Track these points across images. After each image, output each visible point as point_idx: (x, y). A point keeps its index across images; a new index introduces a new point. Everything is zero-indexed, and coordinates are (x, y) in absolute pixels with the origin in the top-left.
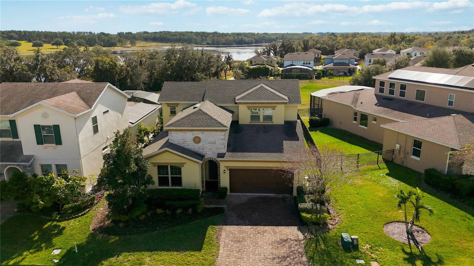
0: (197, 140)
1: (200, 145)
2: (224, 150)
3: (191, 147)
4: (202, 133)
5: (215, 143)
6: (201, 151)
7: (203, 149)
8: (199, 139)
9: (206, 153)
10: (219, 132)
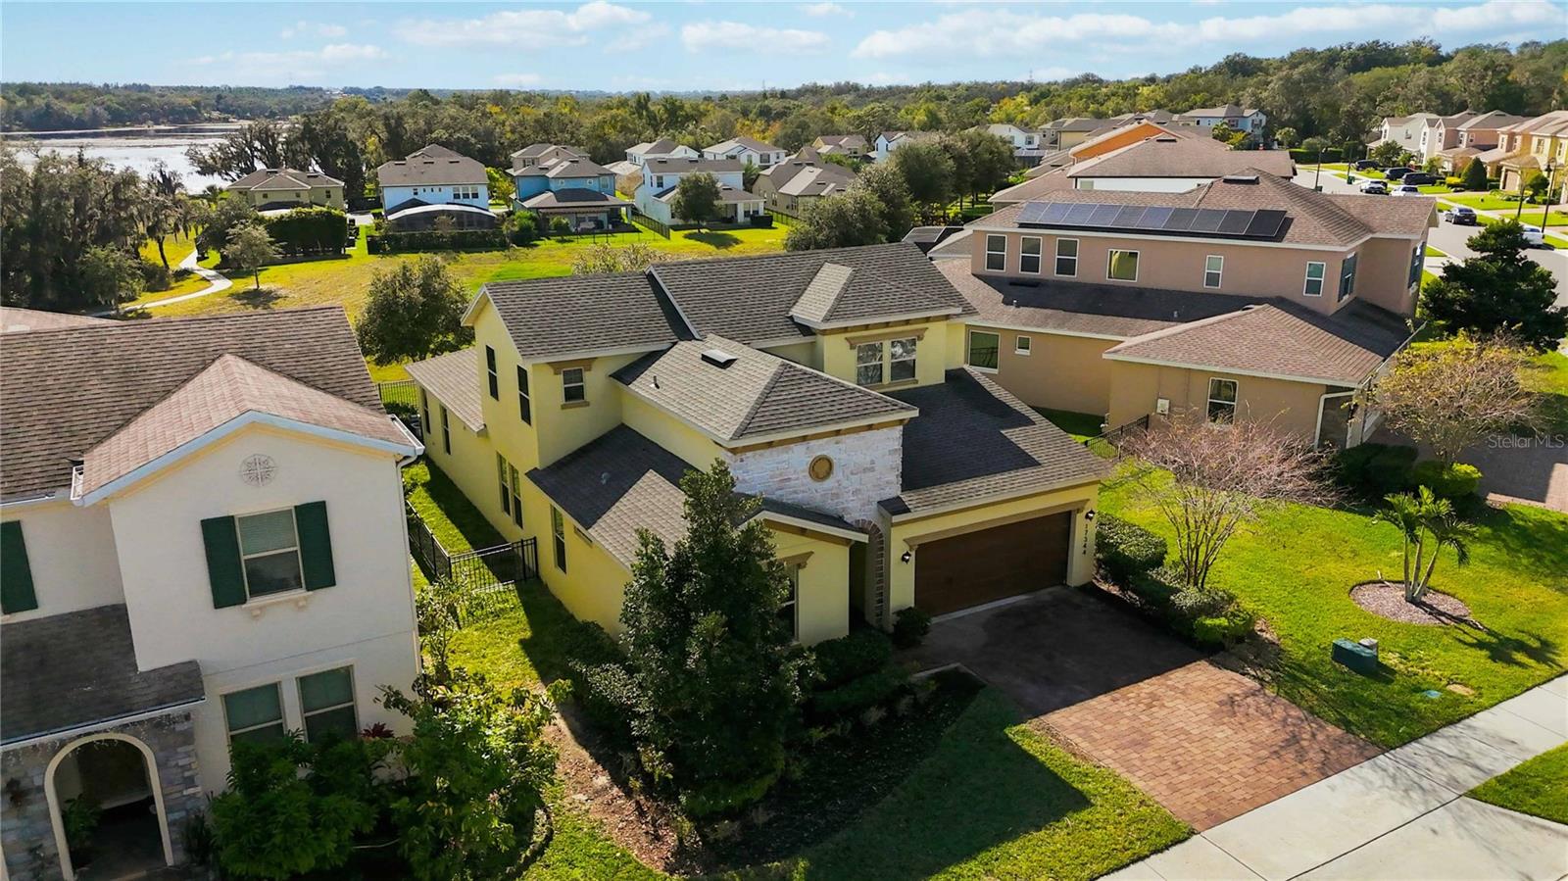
0: (821, 468)
1: (829, 483)
2: (894, 490)
3: (800, 496)
4: (837, 443)
5: (872, 470)
6: (831, 506)
7: (837, 495)
8: (828, 465)
9: (844, 509)
10: (885, 430)
